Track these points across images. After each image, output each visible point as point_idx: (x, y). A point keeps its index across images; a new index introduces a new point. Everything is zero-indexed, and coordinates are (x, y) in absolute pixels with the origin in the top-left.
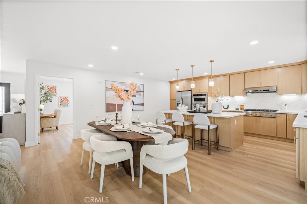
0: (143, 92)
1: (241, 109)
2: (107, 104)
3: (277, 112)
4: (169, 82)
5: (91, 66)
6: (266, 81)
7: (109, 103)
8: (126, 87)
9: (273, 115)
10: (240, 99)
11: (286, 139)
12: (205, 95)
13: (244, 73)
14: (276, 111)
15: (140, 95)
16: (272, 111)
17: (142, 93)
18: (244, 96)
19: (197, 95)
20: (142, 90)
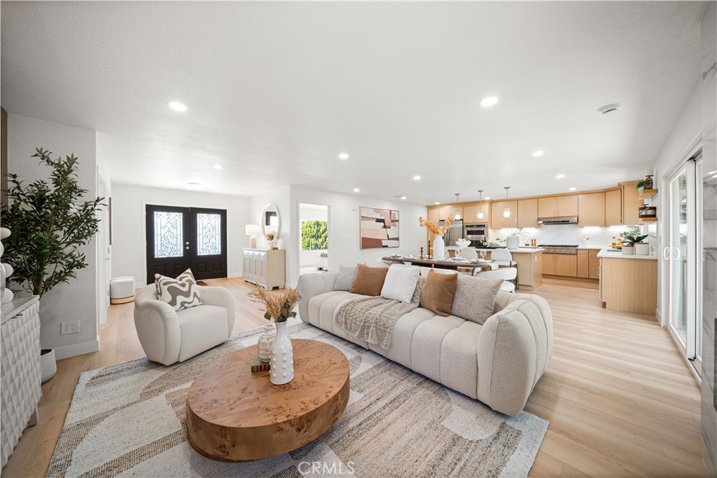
0: (398, 221)
1: (532, 245)
2: (363, 238)
3: (578, 248)
4: (427, 206)
5: (356, 190)
6: (565, 210)
7: (365, 236)
8: (381, 216)
9: (574, 252)
10: (531, 232)
11: (588, 279)
12: (484, 226)
13: (538, 198)
14: (576, 246)
15: (395, 226)
16: (572, 246)
17: (397, 223)
18: (536, 228)
19: (472, 226)
20: (397, 219)
